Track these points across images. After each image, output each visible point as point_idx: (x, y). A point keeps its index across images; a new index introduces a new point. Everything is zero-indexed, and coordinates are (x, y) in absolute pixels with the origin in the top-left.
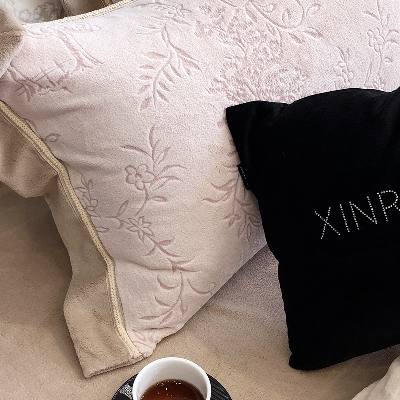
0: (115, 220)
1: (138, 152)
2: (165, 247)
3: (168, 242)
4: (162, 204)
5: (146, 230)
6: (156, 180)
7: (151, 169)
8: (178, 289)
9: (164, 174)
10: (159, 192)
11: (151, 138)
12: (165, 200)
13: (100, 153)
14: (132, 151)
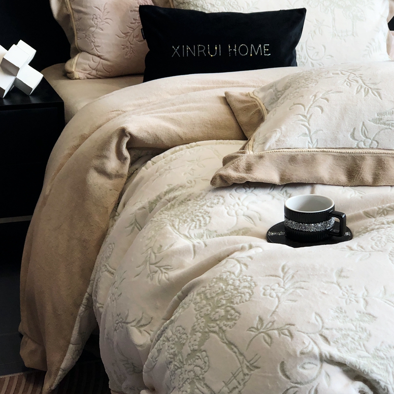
0: (84, 35)
1: (98, 10)
2: (97, 48)
3: (99, 46)
4: (101, 31)
5: (93, 40)
6: (101, 22)
7: (101, 17)
8: (97, 64)
9: (105, 21)
10: (101, 27)
11: (104, 7)
12: (102, 30)
13: (86, 7)
14: (97, 9)
